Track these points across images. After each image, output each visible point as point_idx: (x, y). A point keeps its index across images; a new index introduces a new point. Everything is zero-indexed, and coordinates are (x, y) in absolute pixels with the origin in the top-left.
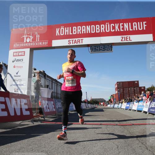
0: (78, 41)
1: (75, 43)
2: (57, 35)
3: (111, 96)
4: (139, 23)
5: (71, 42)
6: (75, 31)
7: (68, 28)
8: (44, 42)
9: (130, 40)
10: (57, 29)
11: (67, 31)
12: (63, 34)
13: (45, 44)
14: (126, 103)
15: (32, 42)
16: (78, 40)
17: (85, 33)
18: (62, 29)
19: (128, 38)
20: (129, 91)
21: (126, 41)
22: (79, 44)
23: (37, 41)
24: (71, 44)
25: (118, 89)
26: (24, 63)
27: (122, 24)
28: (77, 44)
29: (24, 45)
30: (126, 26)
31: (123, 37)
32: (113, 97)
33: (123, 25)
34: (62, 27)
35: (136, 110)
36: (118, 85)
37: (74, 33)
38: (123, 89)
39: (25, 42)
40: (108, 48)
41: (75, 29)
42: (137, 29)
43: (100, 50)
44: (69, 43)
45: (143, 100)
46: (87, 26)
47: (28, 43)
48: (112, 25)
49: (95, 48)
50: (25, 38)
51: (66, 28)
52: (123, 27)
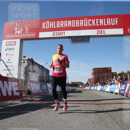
0: (61, 34)
1: (59, 35)
2: (43, 28)
3: (89, 79)
4: (112, 19)
5: (55, 34)
6: (58, 25)
7: (53, 22)
8: (32, 33)
9: (104, 33)
10: (43, 23)
11: (52, 25)
12: (48, 27)
13: (33, 35)
14: (101, 86)
15: (22, 34)
16: (61, 32)
17: (67, 26)
18: (48, 23)
19: (103, 31)
20: (103, 75)
21: (101, 34)
22: (62, 36)
23: (26, 33)
24: (55, 36)
25: (94, 74)
26: (15, 51)
27: (98, 19)
28: (60, 36)
29: (15, 36)
30: (101, 21)
31: (98, 31)
32: (90, 81)
33: (99, 21)
34: (48, 22)
35: (108, 92)
36: (94, 71)
37: (57, 27)
38: (98, 74)
39: (16, 33)
40: (86, 40)
41: (58, 23)
42: (110, 24)
43: (79, 41)
44: (54, 35)
45: (115, 83)
46: (69, 21)
47: (19, 34)
48: (90, 21)
49: (75, 39)
50: (16, 30)
51: (51, 22)
52: (98, 22)
